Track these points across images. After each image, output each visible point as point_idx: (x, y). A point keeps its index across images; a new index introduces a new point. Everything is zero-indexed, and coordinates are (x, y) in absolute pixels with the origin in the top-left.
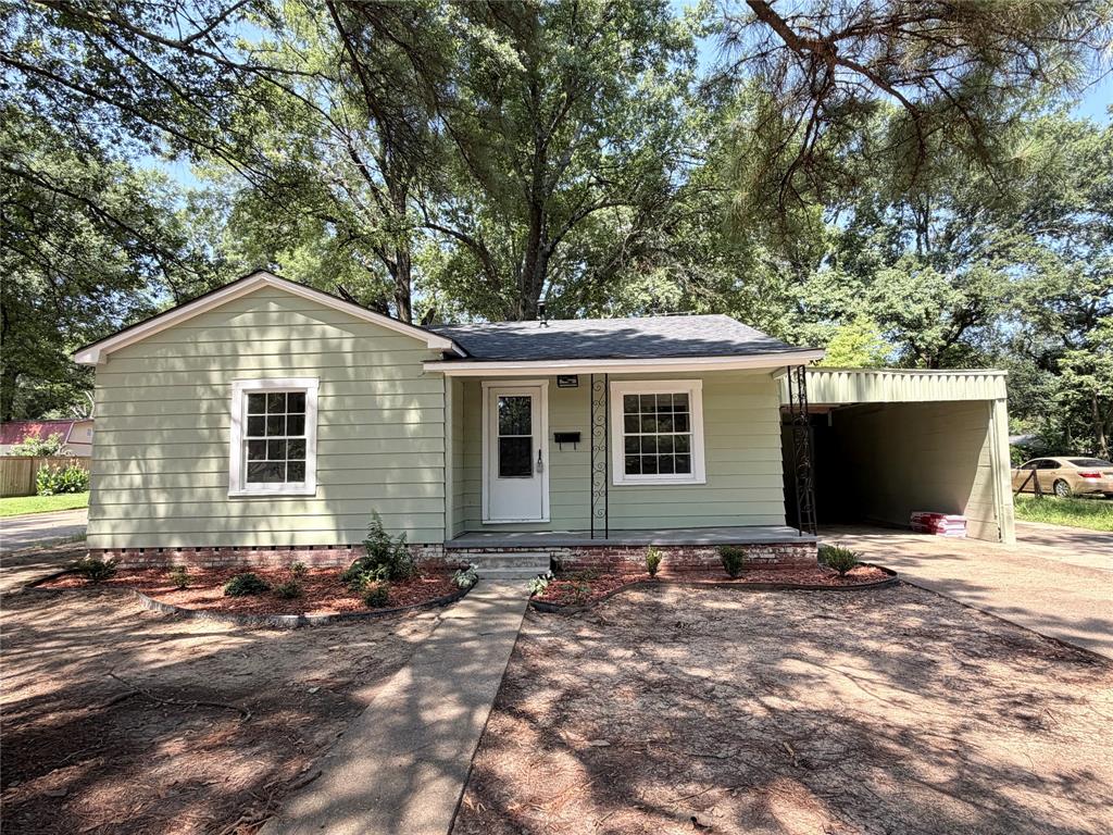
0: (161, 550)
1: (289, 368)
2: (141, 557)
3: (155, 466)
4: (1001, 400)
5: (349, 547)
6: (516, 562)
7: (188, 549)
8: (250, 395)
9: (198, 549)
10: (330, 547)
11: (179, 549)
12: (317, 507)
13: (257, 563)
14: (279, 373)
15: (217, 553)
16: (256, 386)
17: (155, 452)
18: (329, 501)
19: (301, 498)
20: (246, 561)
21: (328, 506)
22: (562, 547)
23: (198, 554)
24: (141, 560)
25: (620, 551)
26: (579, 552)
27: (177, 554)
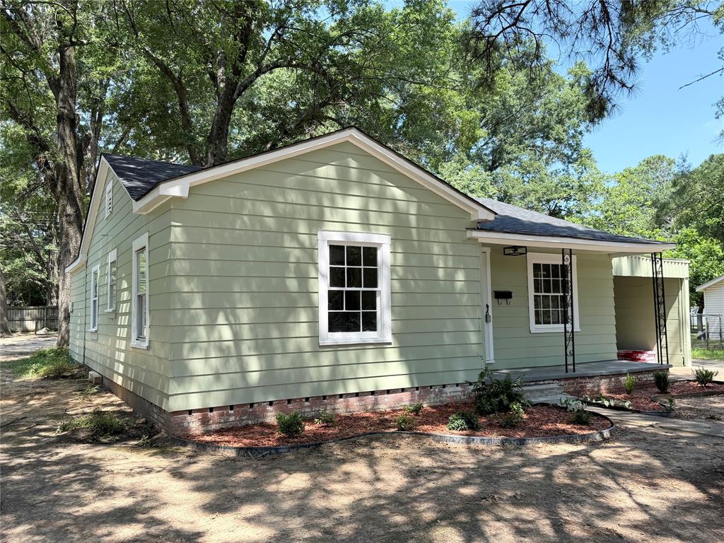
0: (252, 405)
1: (366, 224)
2: (231, 415)
3: (245, 316)
4: (686, 278)
5: (417, 389)
6: (545, 392)
7: (280, 402)
8: (331, 246)
9: (289, 401)
10: (403, 390)
11: (271, 403)
12: (392, 354)
13: (345, 410)
14: (357, 228)
15: (307, 403)
16: (338, 238)
17: (244, 301)
18: (403, 348)
19: (380, 346)
20: (334, 409)
21: (401, 354)
22: (553, 380)
23: (290, 406)
24: (232, 419)
25: (584, 381)
26: (562, 383)
27: (269, 408)
